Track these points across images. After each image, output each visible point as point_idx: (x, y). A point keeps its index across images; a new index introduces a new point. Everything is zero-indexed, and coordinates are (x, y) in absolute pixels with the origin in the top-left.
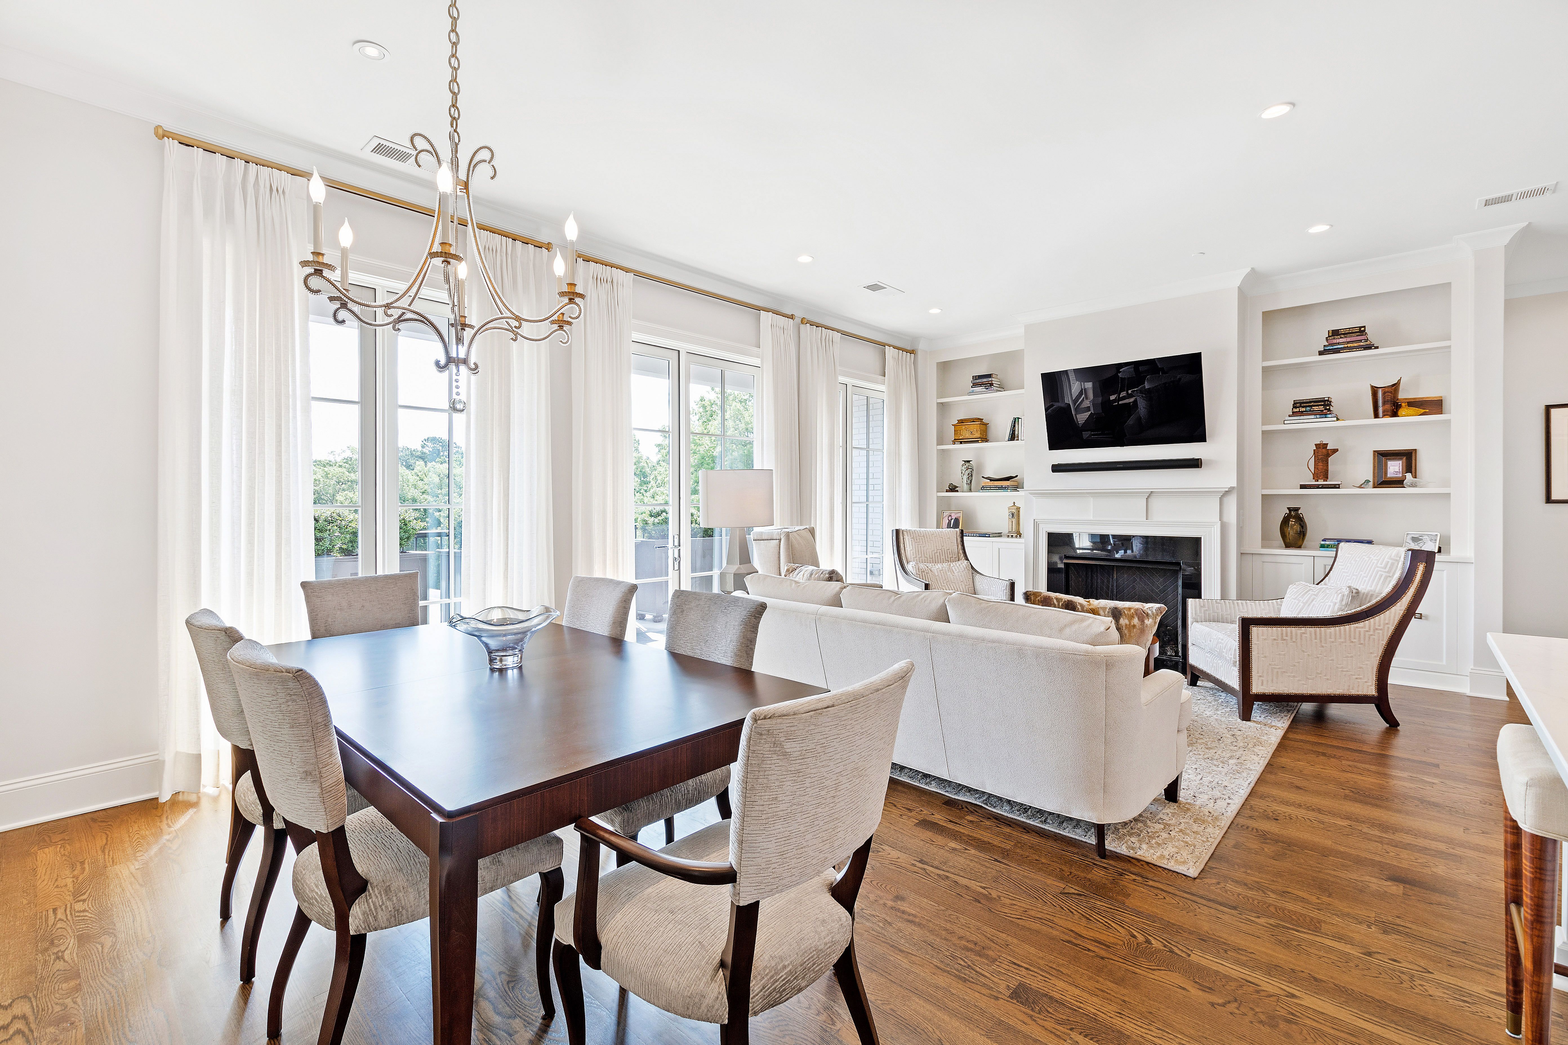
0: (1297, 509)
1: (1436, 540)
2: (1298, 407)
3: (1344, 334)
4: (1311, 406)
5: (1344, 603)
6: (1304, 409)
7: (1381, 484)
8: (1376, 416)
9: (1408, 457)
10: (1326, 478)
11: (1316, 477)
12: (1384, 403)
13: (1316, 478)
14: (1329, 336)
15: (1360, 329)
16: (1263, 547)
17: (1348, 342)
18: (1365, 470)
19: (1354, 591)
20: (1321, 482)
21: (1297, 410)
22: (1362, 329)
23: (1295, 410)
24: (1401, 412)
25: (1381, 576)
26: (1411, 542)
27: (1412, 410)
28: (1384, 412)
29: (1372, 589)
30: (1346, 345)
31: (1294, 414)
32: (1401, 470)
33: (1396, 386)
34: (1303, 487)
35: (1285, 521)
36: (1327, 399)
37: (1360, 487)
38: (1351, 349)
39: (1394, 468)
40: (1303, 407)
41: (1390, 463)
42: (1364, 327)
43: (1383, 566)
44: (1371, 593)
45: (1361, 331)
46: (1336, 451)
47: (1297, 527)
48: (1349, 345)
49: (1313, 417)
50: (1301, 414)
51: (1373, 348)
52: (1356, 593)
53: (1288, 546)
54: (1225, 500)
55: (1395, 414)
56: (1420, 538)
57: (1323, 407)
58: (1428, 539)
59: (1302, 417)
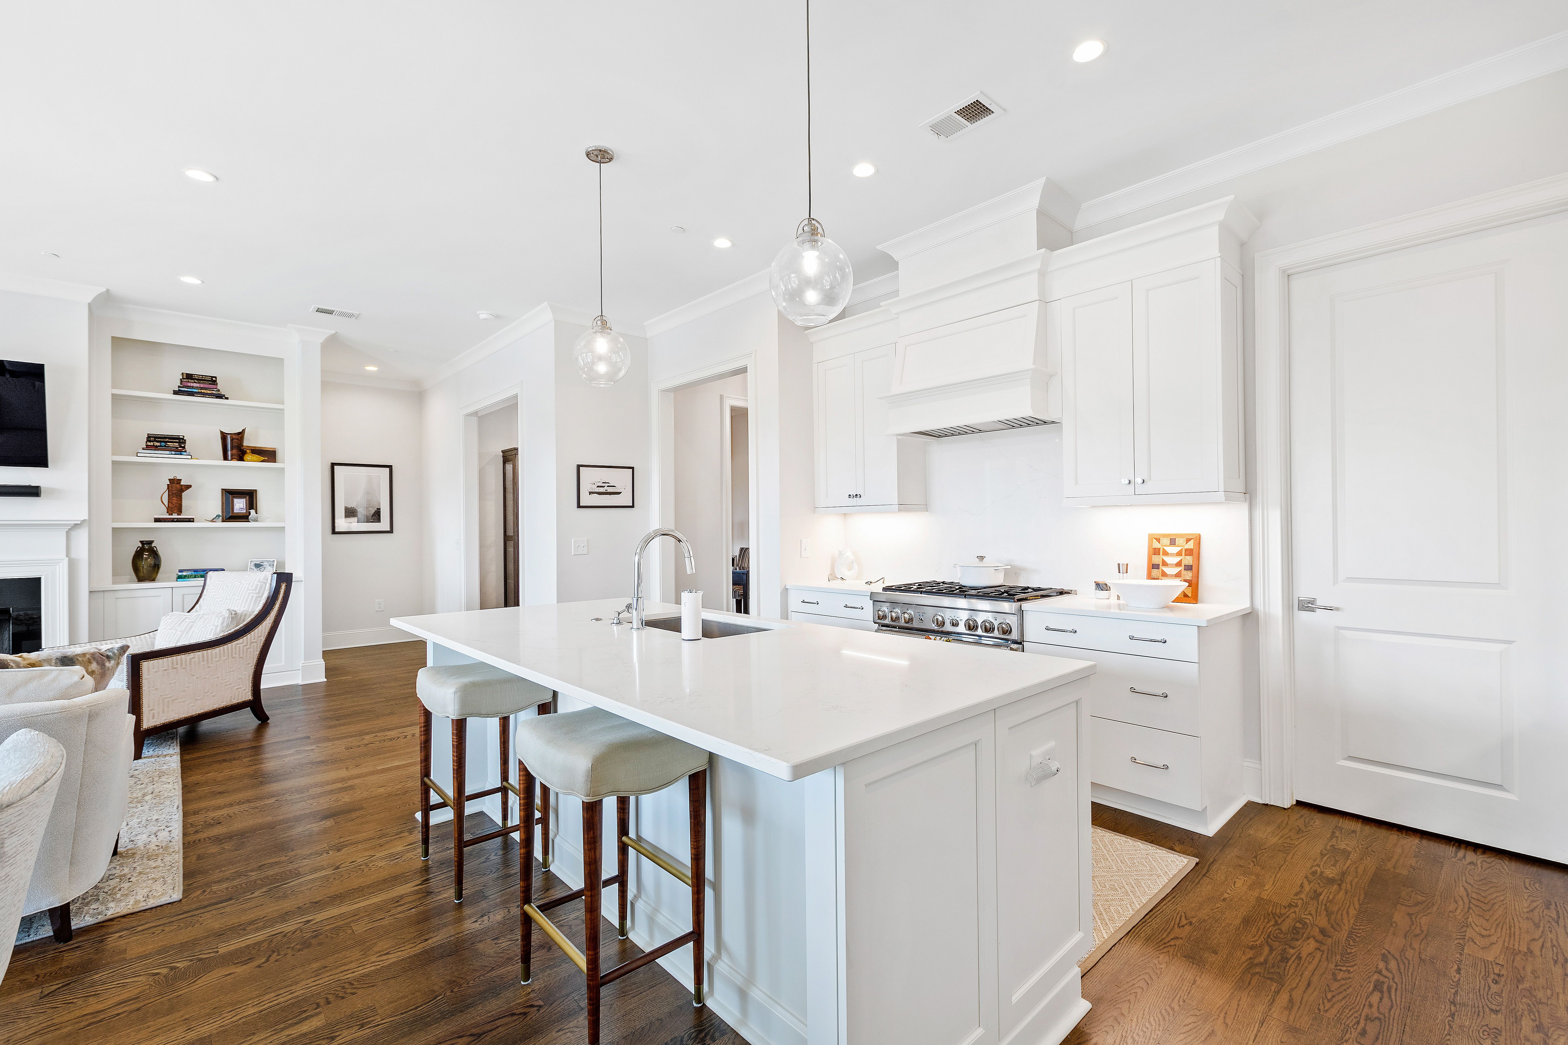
0: (152, 542)
1: (273, 565)
2: (153, 441)
3: (196, 379)
4: (166, 442)
5: (225, 624)
6: (158, 444)
7: (229, 518)
8: (225, 458)
9: (250, 496)
10: (180, 512)
11: (170, 510)
12: (232, 449)
13: (170, 512)
14: (183, 378)
15: (212, 379)
16: (114, 583)
17: (202, 388)
18: (215, 507)
19: (233, 613)
20: (175, 516)
21: (152, 444)
22: (214, 379)
23: (149, 444)
24: (247, 457)
25: (253, 597)
26: (254, 568)
27: (256, 457)
28: (232, 456)
29: (245, 609)
30: (200, 391)
31: (148, 447)
32: (245, 507)
33: (241, 434)
34: (157, 520)
35: (138, 555)
36: (182, 437)
37: (212, 521)
38: (204, 395)
39: (240, 505)
40: (158, 442)
41: (236, 500)
42: (216, 377)
43: (253, 588)
44: (244, 613)
45: (213, 381)
46: (190, 487)
47: (151, 561)
48: (203, 391)
49: (168, 452)
50: (156, 448)
51: (224, 398)
52: (235, 614)
53: (140, 579)
54: (73, 534)
55: (241, 459)
56: (261, 564)
57: (177, 444)
58: (268, 565)
59: (156, 452)
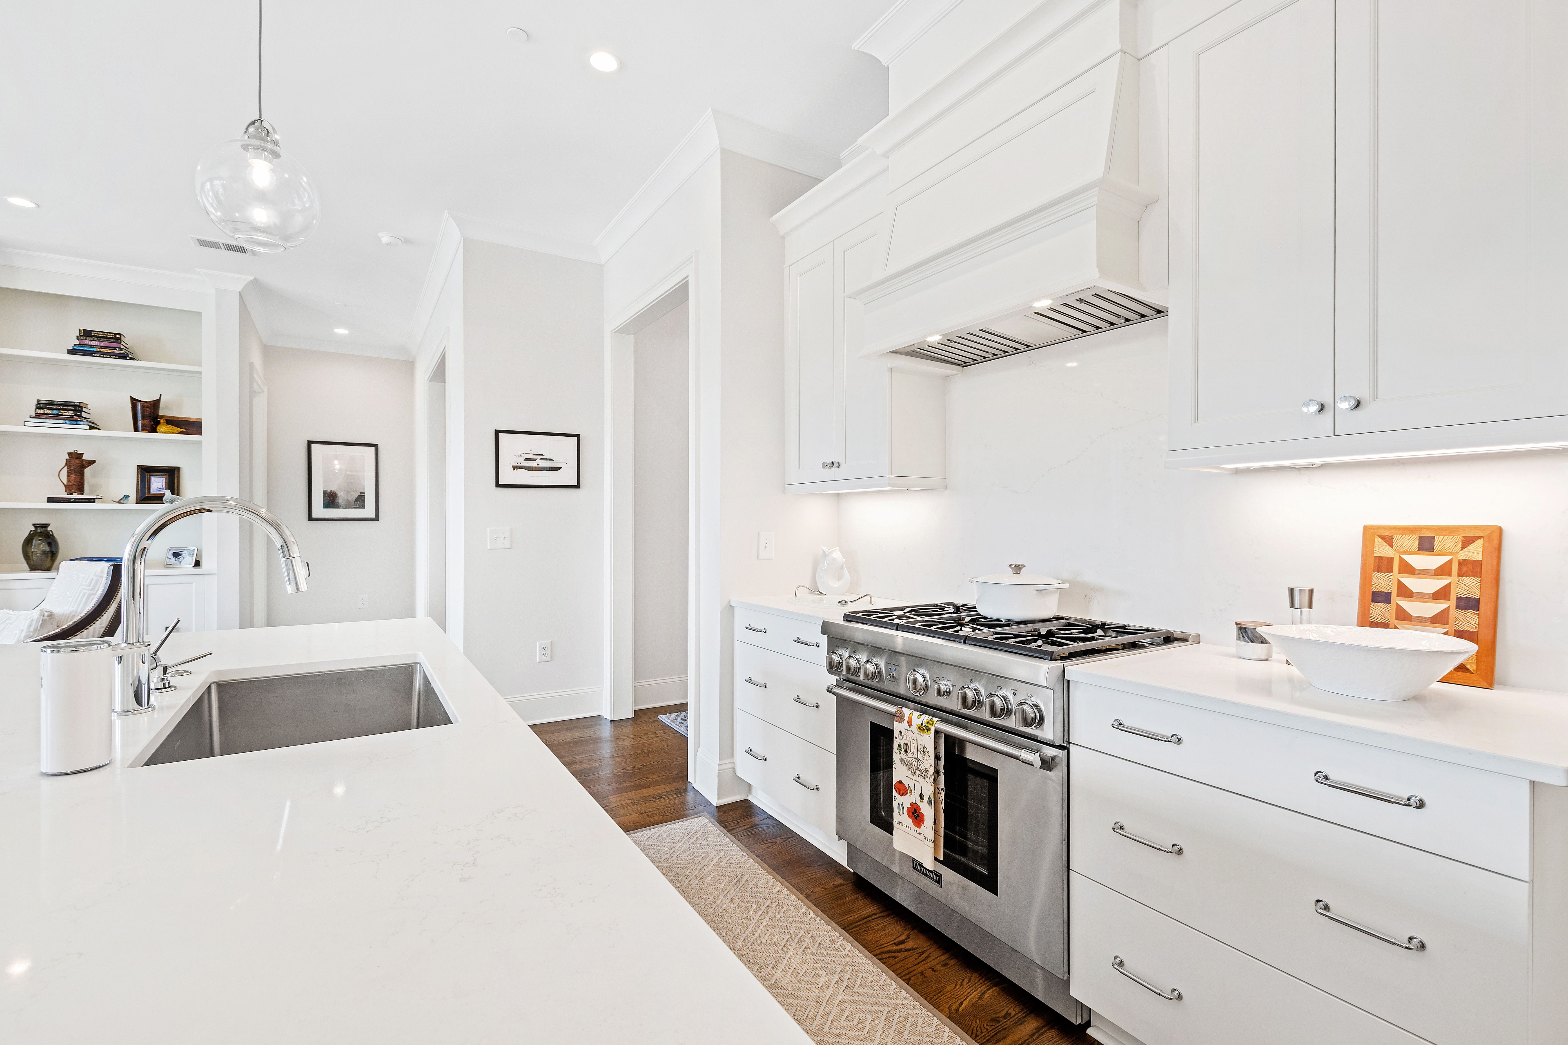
0: (47, 525)
1: (193, 555)
2: (43, 409)
3: (96, 337)
4: (59, 410)
5: (32, 629)
6: (49, 412)
7: (143, 500)
8: (136, 429)
9: (172, 475)
10: (81, 492)
11: (69, 489)
12: (143, 417)
13: (68, 491)
14: (80, 336)
15: (115, 336)
17: (102, 347)
18: (129, 485)
19: (46, 614)
20: (75, 496)
21: (42, 411)
22: (118, 336)
23: (39, 411)
24: (160, 428)
25: (85, 594)
26: (172, 557)
27: (169, 428)
28: (143, 425)
29: (74, 609)
30: (98, 350)
31: (37, 416)
32: (164, 487)
33: (155, 402)
34: (50, 500)
35: (28, 541)
36: (78, 404)
37: (119, 502)
38: (104, 355)
39: (158, 484)
40: (49, 409)
41: (153, 479)
42: (120, 335)
44: (72, 614)
45: (117, 338)
46: (93, 462)
47: (44, 547)
48: (102, 350)
49: (61, 421)
50: (46, 416)
51: (128, 358)
52: (49, 616)
53: (33, 568)
55: (154, 430)
56: (180, 553)
57: (72, 412)
58: (187, 554)
59: (47, 421)
